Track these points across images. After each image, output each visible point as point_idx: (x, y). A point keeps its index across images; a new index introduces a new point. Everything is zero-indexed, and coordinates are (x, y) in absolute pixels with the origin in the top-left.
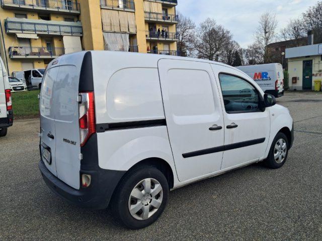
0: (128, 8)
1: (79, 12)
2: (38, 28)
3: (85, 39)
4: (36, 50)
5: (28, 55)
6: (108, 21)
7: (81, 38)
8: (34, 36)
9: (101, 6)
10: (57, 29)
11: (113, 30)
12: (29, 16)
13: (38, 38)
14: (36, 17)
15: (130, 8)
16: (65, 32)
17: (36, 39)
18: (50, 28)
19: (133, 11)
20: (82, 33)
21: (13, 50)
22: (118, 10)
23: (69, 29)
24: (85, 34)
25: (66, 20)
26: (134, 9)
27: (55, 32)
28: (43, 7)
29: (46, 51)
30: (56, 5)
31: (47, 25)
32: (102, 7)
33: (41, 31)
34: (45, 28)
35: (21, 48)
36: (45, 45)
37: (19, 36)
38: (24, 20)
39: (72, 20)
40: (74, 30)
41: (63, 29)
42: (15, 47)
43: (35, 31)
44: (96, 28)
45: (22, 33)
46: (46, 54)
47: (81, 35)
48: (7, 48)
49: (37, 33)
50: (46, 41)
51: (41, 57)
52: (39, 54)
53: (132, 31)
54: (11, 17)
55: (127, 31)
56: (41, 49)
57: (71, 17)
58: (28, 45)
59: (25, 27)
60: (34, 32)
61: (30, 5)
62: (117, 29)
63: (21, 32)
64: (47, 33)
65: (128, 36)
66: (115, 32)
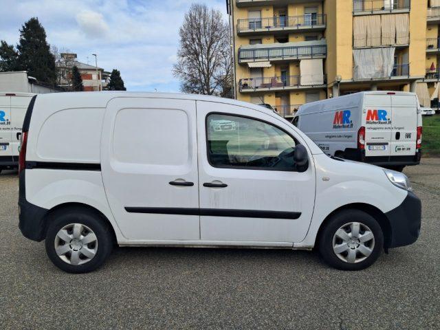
0: (399, 8)
1: (323, 26)
2: (272, 53)
3: (328, 62)
4: (267, 81)
5: (257, 88)
6: (363, 32)
7: (324, 60)
8: (267, 64)
9: (353, 13)
10: (294, 52)
11: (369, 45)
12: (264, 41)
13: (270, 65)
14: (272, 40)
15: (403, 8)
16: (303, 55)
17: (268, 68)
18: (286, 52)
19: (407, 10)
20: (325, 54)
21: (243, 82)
22: (380, 14)
23: (308, 51)
24: (329, 54)
25: (307, 39)
26: (409, 7)
27: (291, 56)
28: (281, 26)
29: (280, 81)
30: (296, 23)
31: (283, 48)
32: (355, 14)
33: (275, 57)
34: (279, 53)
35: (251, 79)
36: (279, 74)
37: (251, 65)
38: (258, 46)
39: (316, 38)
40: (315, 50)
41: (301, 51)
42: (245, 80)
43: (268, 57)
44: (343, 45)
45: (254, 62)
46: (279, 85)
47: (324, 57)
48: (238, 81)
49: (270, 60)
50: (281, 68)
51: (271, 89)
52: (270, 85)
53: (401, 42)
54: (245, 44)
55: (392, 43)
56: (273, 79)
57: (313, 35)
58: (260, 76)
59: (258, 54)
60: (267, 60)
61: (267, 27)
62: (376, 43)
63: (252, 60)
64: (281, 59)
65: (393, 51)
66: (372, 47)
